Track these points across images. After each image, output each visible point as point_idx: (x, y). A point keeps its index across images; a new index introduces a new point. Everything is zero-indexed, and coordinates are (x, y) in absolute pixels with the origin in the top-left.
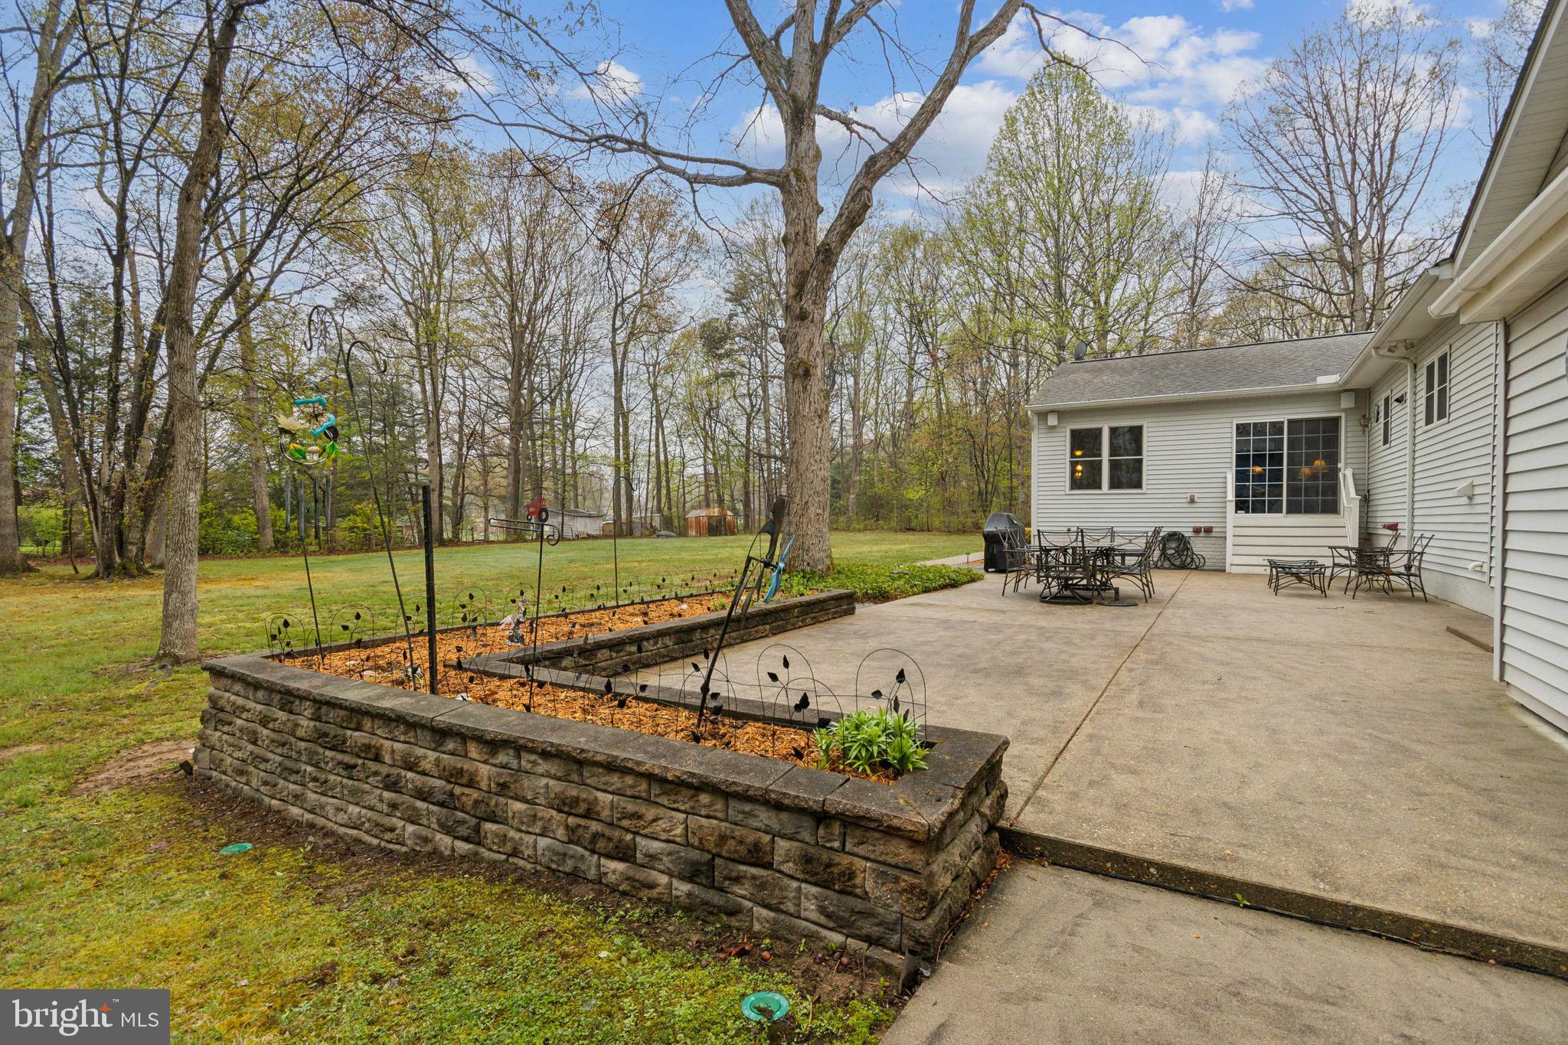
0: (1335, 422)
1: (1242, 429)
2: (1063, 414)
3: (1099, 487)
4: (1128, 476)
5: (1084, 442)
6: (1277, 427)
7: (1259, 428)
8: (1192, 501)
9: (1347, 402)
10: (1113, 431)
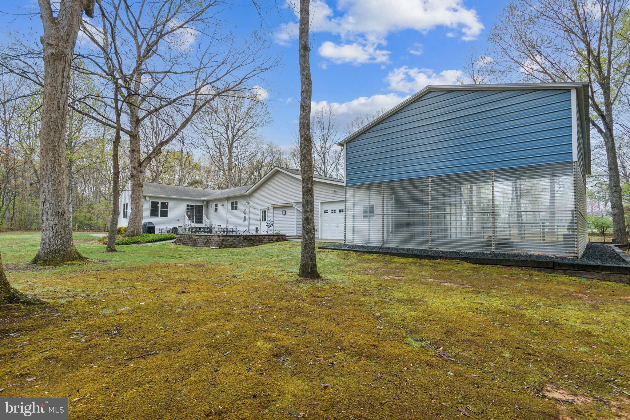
0: (202, 206)
1: (188, 206)
2: (150, 197)
3: (158, 216)
4: (165, 214)
5: (154, 205)
6: (193, 206)
7: (191, 206)
8: (178, 220)
9: (205, 203)
10: (161, 203)
